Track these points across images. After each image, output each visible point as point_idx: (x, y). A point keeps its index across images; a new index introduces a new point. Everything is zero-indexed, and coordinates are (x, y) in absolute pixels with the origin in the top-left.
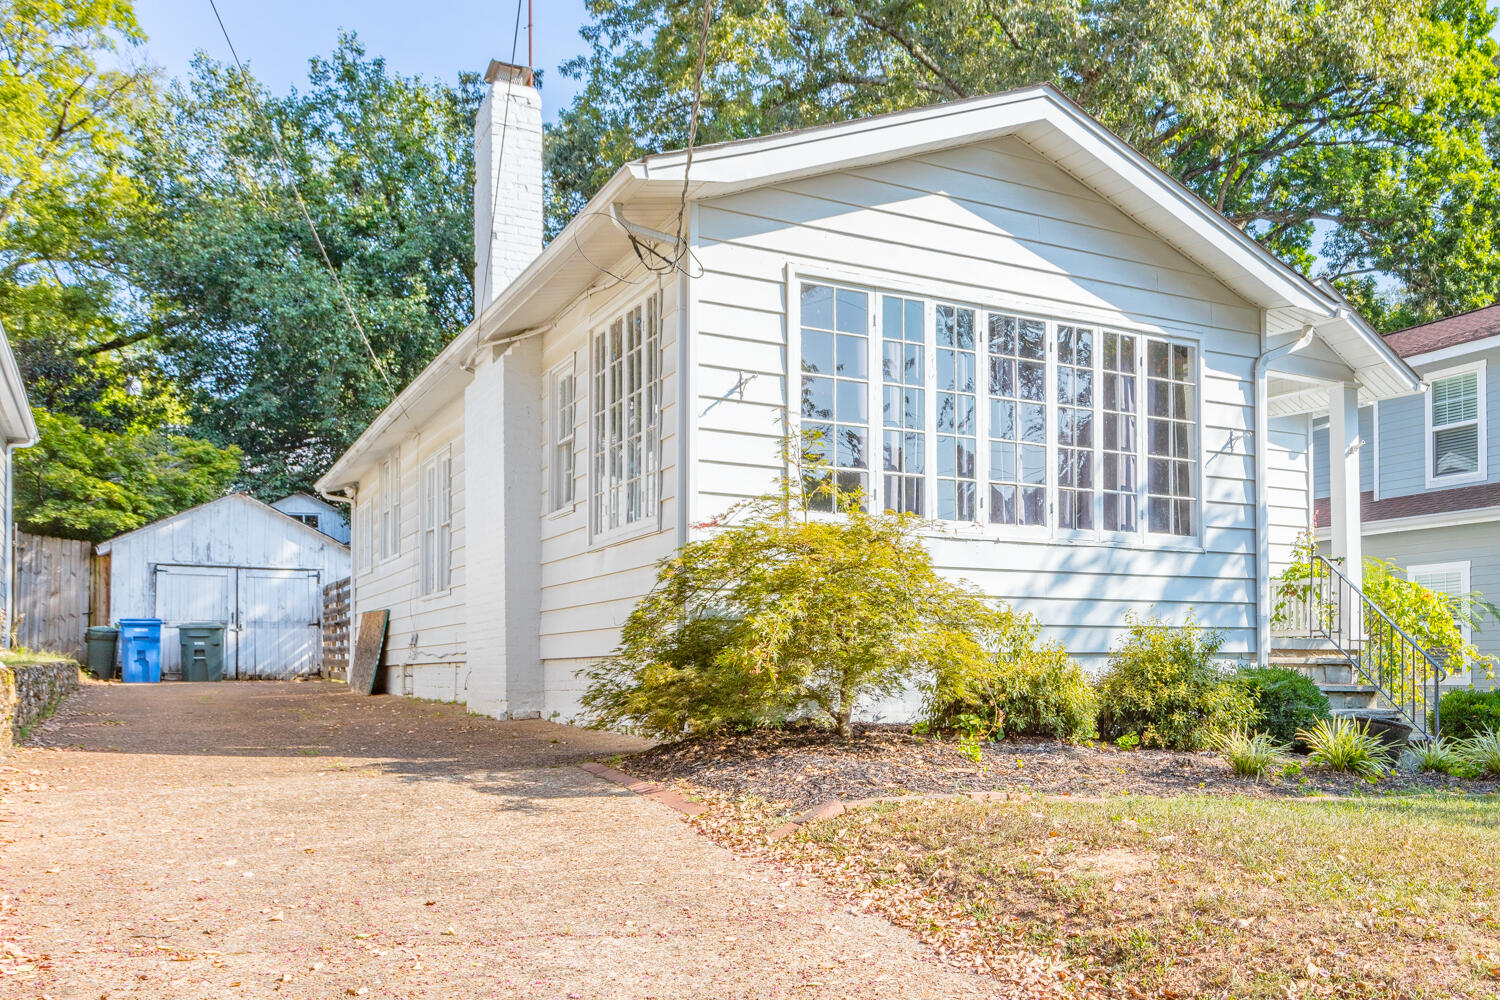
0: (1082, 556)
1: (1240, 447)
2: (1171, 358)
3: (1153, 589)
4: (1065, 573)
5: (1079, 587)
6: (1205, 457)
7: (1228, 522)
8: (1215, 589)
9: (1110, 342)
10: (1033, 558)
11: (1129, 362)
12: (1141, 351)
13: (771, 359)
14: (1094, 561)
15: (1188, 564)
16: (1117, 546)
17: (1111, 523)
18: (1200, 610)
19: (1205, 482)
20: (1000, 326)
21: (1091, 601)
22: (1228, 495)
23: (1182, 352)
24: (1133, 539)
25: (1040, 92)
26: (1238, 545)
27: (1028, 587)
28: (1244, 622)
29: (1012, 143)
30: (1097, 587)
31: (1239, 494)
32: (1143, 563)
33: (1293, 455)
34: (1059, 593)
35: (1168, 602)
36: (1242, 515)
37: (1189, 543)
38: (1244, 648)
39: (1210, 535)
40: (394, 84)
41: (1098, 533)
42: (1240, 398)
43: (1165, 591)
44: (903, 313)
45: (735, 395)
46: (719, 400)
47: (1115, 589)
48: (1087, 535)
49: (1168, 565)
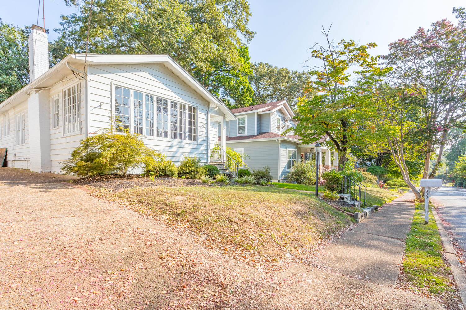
0: (175, 144)
1: (205, 126)
2: (192, 109)
3: (188, 150)
4: (171, 147)
5: (174, 149)
6: (199, 128)
7: (202, 139)
8: (200, 151)
9: (181, 105)
10: (165, 144)
11: (184, 109)
12: (187, 107)
13: (108, 101)
14: (177, 145)
15: (195, 146)
16: (181, 142)
17: (181, 138)
18: (197, 154)
19: (198, 132)
20: (159, 100)
21: (176, 152)
22: (202, 134)
23: (194, 108)
24: (185, 141)
25: (167, 56)
26: (204, 143)
27: (164, 149)
28: (205, 157)
29: (161, 65)
30: (178, 150)
31: (205, 134)
32: (186, 146)
33: (215, 128)
34: (170, 150)
35: (191, 153)
36: (205, 138)
37: (195, 143)
38: (205, 161)
39: (199, 141)
40: (5, 25)
41: (178, 140)
42: (205, 117)
43: (191, 151)
44: (138, 95)
45: (100, 107)
46: (95, 108)
47: (181, 150)
48: (176, 140)
49: (191, 146)
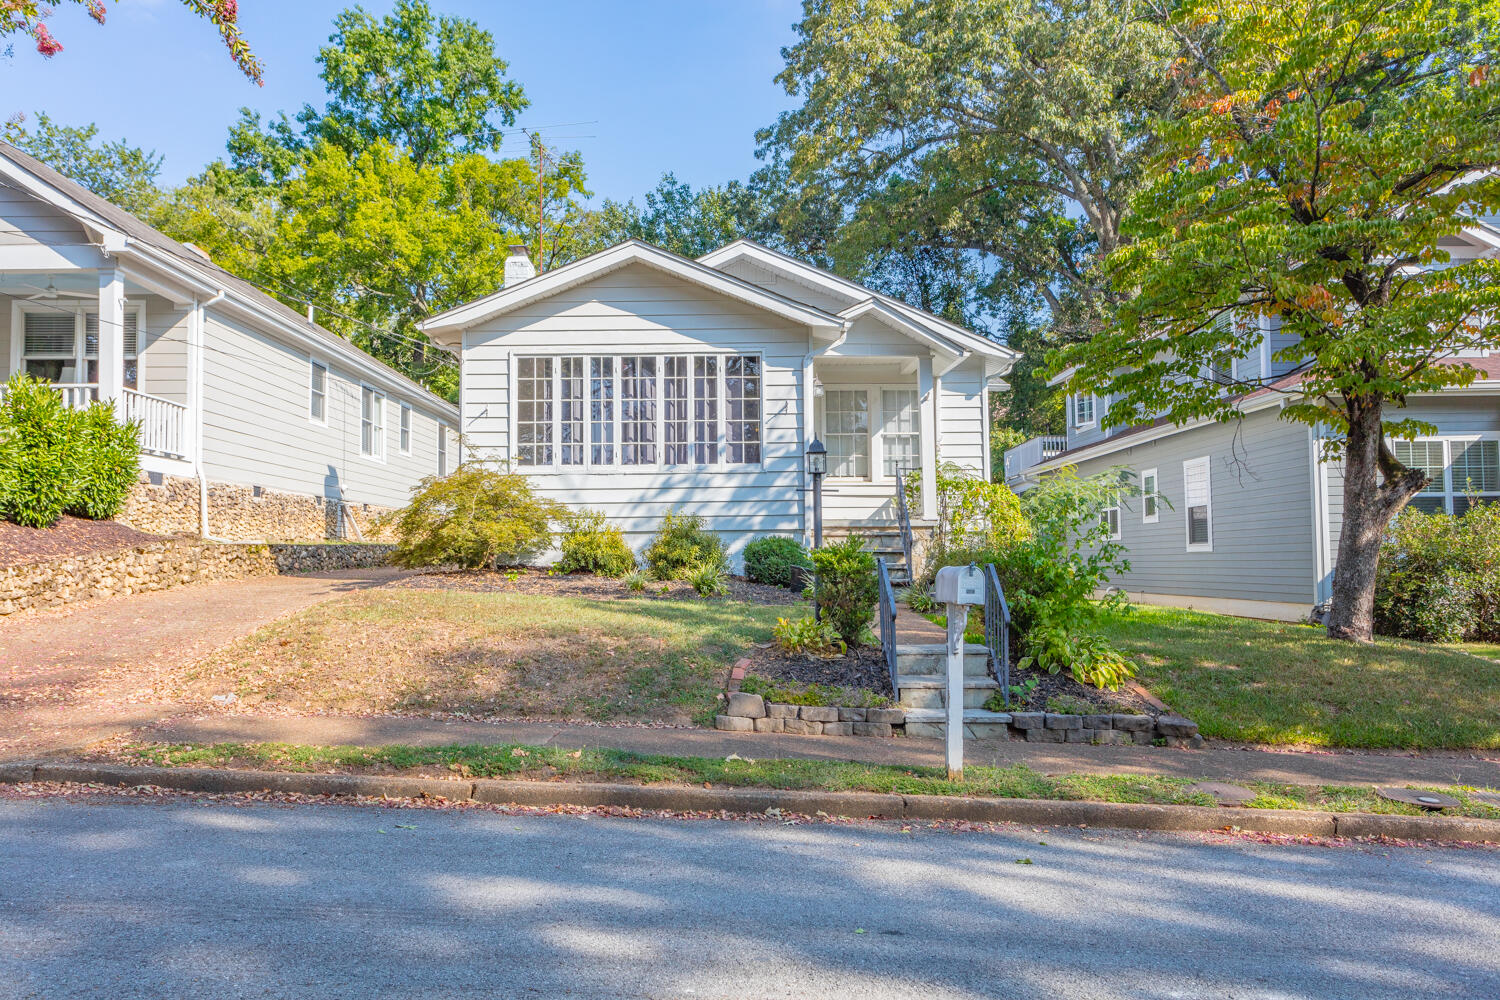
0: (677, 478)
1: (792, 407)
2: (742, 365)
3: (726, 495)
4: (666, 488)
5: (674, 495)
6: (765, 418)
7: (781, 453)
8: (771, 493)
9: (699, 362)
10: (645, 482)
11: (712, 369)
12: (721, 364)
13: (501, 396)
14: (685, 480)
15: (751, 480)
16: (702, 472)
17: (700, 460)
18: (760, 505)
19: (765, 432)
20: (629, 363)
21: (682, 503)
22: (781, 437)
23: (752, 360)
24: (714, 468)
26: (789, 466)
27: (642, 497)
28: (795, 510)
29: (634, 266)
30: (686, 494)
31: (790, 436)
32: (718, 481)
34: (662, 498)
35: (735, 501)
36: (793, 448)
37: (752, 467)
38: (795, 525)
39: (767, 462)
41: (690, 465)
42: (793, 380)
43: (734, 495)
44: (572, 366)
45: (484, 415)
46: (477, 418)
47: (698, 496)
48: (682, 468)
49: (735, 481)
